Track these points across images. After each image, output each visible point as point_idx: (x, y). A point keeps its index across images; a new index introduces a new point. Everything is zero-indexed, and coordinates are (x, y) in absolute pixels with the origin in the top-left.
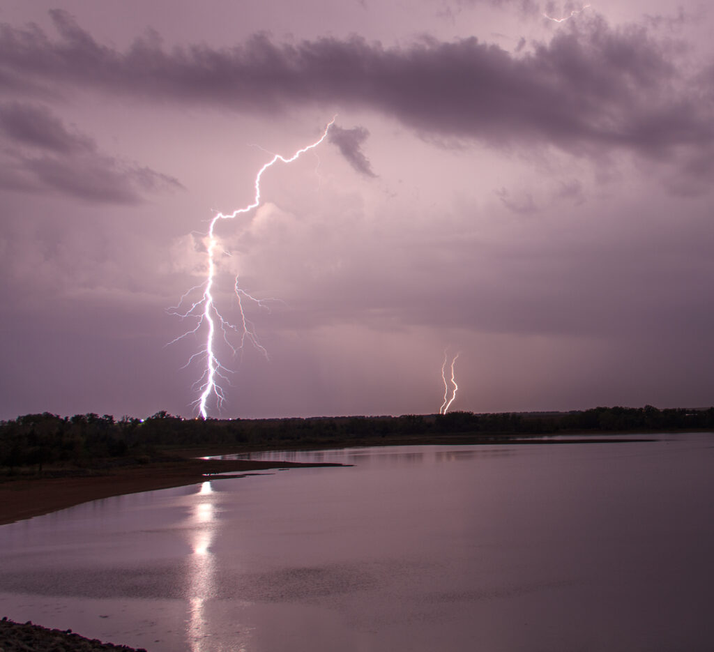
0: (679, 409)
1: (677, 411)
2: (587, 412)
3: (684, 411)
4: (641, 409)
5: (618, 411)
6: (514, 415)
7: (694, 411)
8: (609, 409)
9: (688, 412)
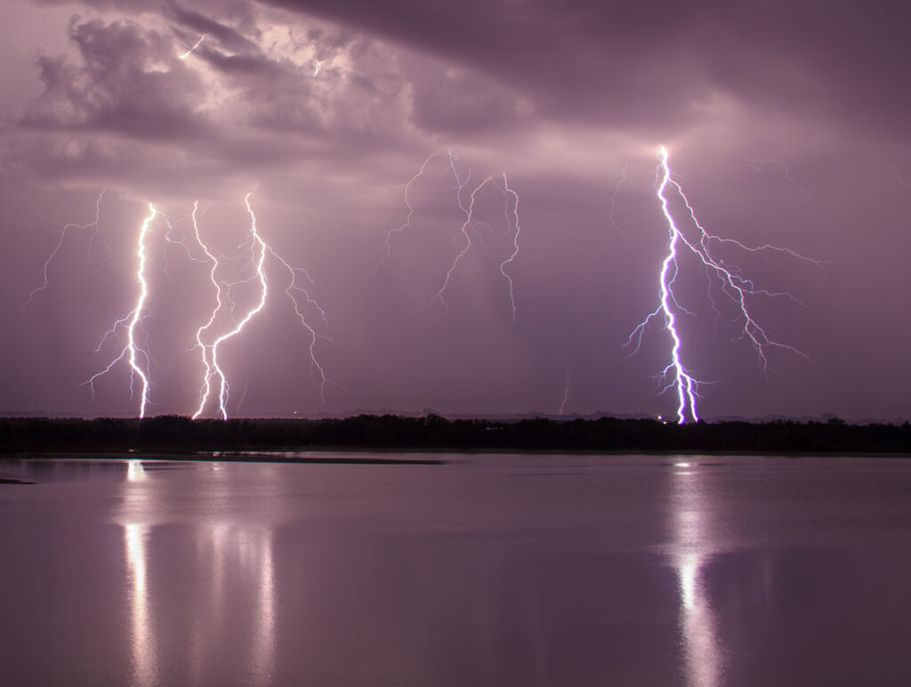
0: (476, 420)
1: (474, 422)
2: (347, 421)
3: (484, 423)
4: (422, 419)
5: (389, 420)
6: (246, 422)
7: (498, 424)
8: (377, 418)
9: (490, 424)
